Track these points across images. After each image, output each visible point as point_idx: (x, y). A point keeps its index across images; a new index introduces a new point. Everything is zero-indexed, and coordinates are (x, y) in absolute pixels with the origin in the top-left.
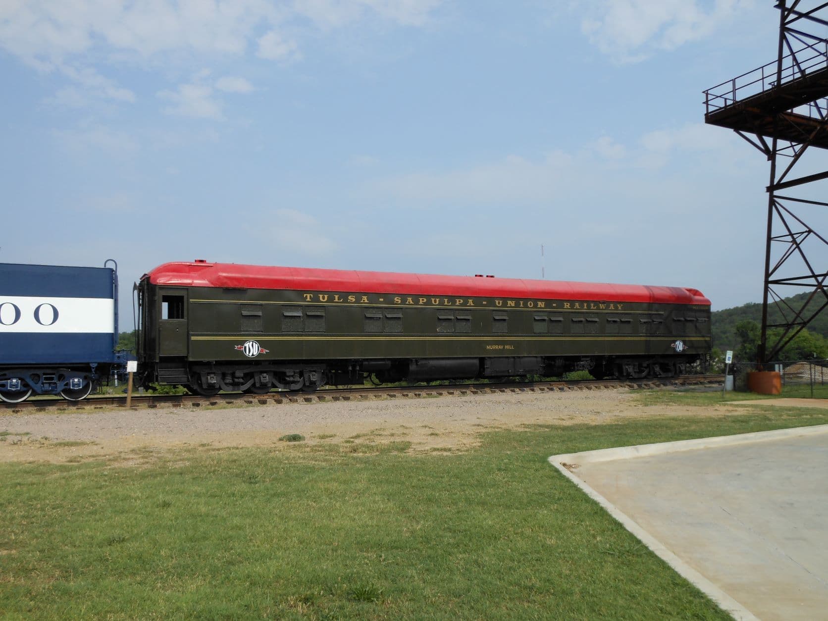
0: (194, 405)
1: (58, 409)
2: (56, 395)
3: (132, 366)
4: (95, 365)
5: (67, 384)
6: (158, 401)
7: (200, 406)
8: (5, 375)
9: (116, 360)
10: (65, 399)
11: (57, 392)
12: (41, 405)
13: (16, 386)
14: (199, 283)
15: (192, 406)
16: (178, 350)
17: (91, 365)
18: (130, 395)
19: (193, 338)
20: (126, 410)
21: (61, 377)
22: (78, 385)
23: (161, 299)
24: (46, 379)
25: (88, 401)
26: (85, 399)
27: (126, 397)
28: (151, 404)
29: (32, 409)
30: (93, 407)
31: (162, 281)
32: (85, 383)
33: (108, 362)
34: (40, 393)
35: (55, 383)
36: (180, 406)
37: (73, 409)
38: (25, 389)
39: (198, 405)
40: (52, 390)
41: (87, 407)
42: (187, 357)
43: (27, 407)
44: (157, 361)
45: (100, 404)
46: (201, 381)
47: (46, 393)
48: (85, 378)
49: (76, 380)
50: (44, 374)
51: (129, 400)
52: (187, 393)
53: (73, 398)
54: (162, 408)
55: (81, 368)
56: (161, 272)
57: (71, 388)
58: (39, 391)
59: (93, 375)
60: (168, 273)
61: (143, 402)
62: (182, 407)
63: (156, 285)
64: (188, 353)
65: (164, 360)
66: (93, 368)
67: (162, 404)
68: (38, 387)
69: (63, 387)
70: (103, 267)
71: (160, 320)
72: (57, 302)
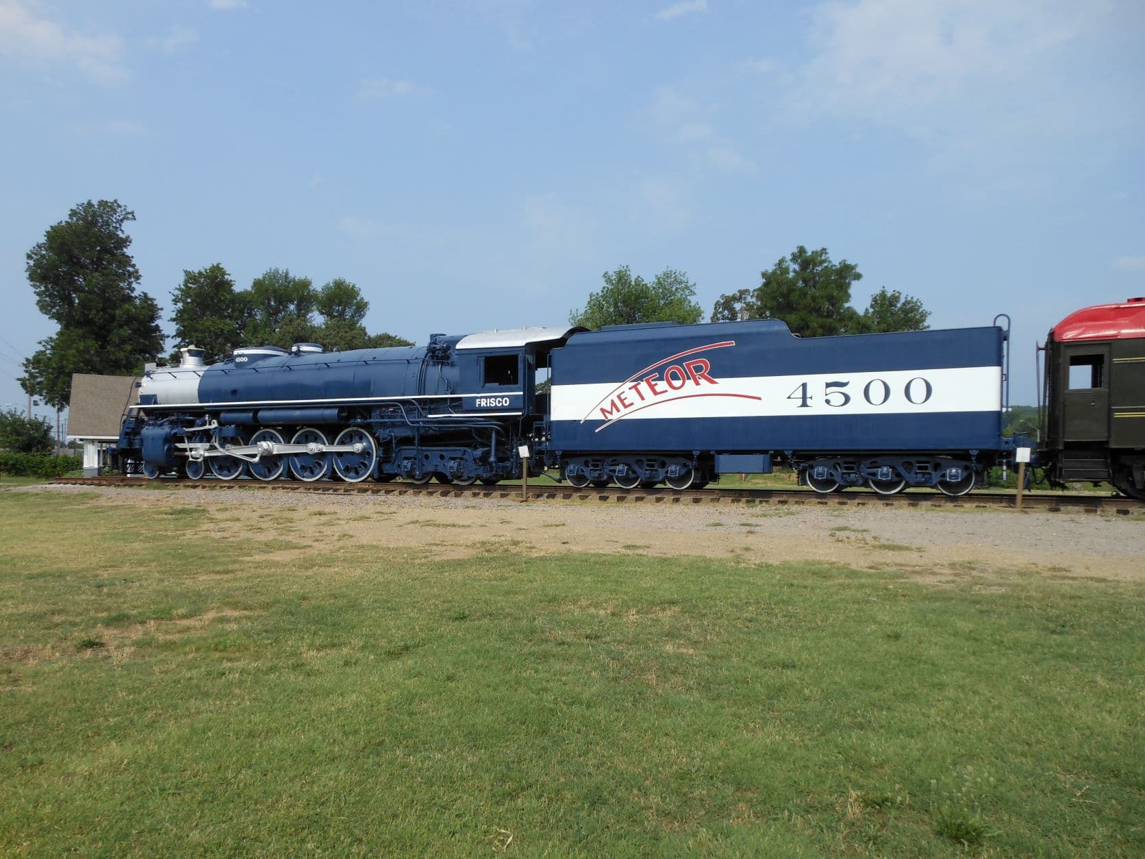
0: (1119, 512)
1: (933, 505)
2: (932, 487)
3: (1023, 455)
4: (975, 453)
5: (944, 475)
6: (1062, 503)
7: (1129, 516)
8: (875, 462)
9: (1004, 447)
10: (943, 494)
11: (932, 484)
12: (915, 499)
13: (887, 475)
14: (1133, 334)
15: (1115, 514)
16: (1095, 433)
17: (971, 452)
18: (1019, 492)
19: (1117, 415)
20: (1013, 512)
21: (937, 467)
22: (956, 476)
23: (1068, 360)
24: (920, 468)
25: (970, 497)
26: (966, 494)
27: (1015, 496)
28: (1054, 506)
29: (904, 503)
30: (975, 505)
31: (1069, 335)
32: (965, 474)
33: (991, 448)
34: (913, 484)
35: (929, 474)
36: (1096, 511)
37: (950, 505)
38: (896, 479)
39: (1126, 512)
40: (925, 482)
41: (967, 505)
42: (1107, 443)
43: (899, 500)
44: (1061, 447)
45: (984, 502)
46: (1133, 478)
47: (918, 485)
48: (966, 468)
49: (954, 471)
50: (918, 462)
51: (1019, 499)
52: (1118, 494)
53: (952, 493)
54: (1068, 513)
55: (961, 456)
56: (1071, 323)
57: (948, 479)
58: (911, 482)
59: (974, 465)
60: (1080, 324)
61: (1043, 503)
62: (1098, 513)
63: (1060, 343)
64: (1109, 437)
65: (1069, 446)
66: (974, 456)
67: (1070, 508)
68: (911, 477)
69: (939, 479)
70: (992, 325)
71: (1066, 391)
72: (932, 375)
